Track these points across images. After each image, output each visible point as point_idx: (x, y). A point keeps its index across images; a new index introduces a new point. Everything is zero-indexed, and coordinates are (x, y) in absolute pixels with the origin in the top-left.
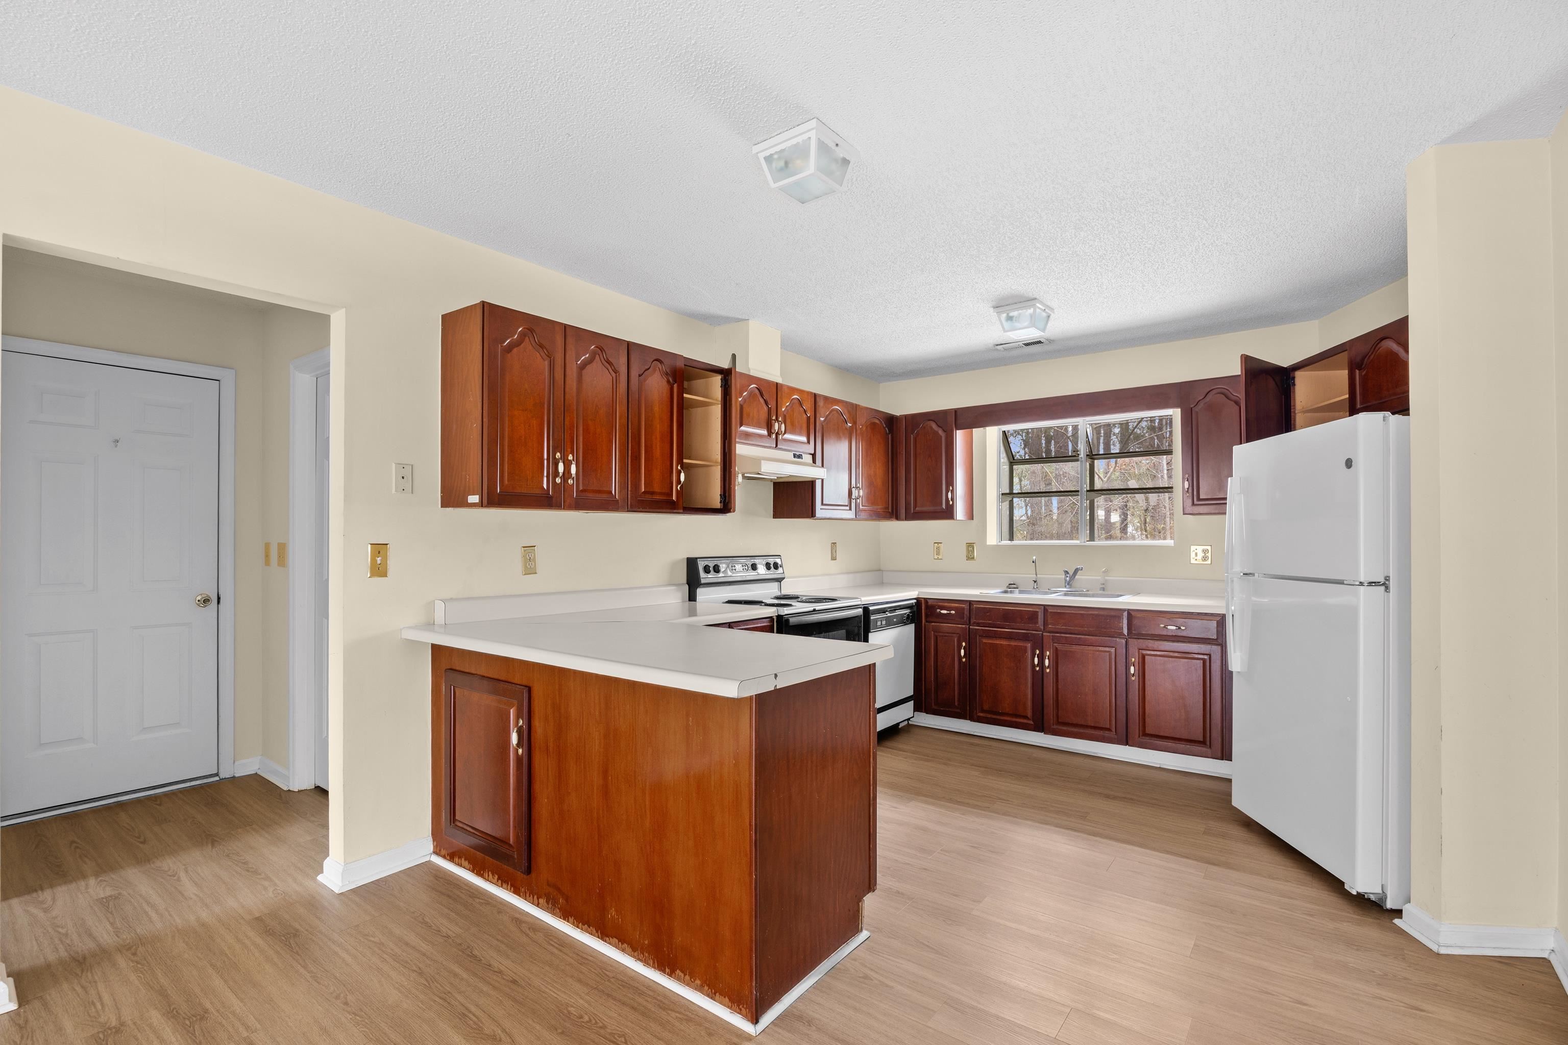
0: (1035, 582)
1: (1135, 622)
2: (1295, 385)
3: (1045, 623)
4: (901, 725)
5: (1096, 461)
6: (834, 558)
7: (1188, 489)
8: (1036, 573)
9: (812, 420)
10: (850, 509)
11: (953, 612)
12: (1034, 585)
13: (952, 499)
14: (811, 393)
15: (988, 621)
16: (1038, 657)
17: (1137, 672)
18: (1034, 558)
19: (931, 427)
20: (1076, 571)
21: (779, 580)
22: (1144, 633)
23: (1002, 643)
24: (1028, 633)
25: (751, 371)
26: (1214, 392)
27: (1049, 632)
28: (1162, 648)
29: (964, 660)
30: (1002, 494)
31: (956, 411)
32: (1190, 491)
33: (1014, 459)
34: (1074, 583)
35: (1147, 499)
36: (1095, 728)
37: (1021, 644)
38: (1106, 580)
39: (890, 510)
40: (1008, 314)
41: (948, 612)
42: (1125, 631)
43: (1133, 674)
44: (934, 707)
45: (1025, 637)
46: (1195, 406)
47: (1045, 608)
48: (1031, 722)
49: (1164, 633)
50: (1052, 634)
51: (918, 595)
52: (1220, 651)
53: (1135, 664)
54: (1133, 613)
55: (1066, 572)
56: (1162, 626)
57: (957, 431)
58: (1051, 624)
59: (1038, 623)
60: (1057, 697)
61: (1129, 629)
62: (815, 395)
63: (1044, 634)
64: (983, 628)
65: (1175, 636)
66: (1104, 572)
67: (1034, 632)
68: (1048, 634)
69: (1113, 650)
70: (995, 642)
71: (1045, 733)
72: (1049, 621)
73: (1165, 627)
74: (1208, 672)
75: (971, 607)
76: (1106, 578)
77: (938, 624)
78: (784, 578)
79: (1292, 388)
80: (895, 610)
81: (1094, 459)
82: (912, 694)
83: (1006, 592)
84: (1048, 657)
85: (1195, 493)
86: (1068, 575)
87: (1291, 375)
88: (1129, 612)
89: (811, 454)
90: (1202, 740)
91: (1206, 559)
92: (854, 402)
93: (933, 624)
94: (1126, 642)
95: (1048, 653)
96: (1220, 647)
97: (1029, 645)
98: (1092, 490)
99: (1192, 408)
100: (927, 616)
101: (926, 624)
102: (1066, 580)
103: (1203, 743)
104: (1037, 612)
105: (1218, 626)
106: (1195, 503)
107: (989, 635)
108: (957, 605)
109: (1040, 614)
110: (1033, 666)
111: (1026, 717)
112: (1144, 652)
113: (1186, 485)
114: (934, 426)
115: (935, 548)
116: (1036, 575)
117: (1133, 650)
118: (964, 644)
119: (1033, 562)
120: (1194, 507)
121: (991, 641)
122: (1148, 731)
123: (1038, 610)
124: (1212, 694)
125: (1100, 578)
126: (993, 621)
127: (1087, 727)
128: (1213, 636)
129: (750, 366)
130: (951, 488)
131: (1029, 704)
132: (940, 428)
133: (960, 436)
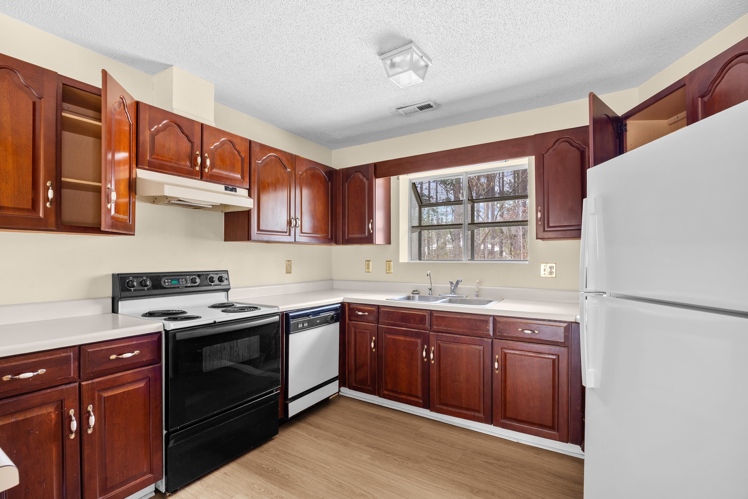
0: (430, 289)
1: (498, 326)
2: (627, 131)
3: (431, 325)
4: (331, 398)
5: (475, 204)
6: (289, 272)
7: (540, 218)
8: (431, 283)
9: (247, 161)
10: (290, 235)
11: (366, 314)
12: (430, 292)
13: (372, 229)
14: (246, 139)
15: (390, 322)
16: (426, 351)
17: (500, 366)
18: (429, 272)
19: (359, 177)
20: (458, 282)
21: (227, 290)
22: (505, 335)
23: (400, 338)
24: (419, 332)
25: (174, 110)
26: (561, 140)
27: (435, 332)
28: (520, 348)
29: (374, 350)
30: (412, 227)
31: (376, 165)
32: (542, 220)
33: (422, 203)
34: (457, 291)
35: (510, 230)
36: (467, 409)
37: (413, 340)
38: (480, 289)
39: (330, 237)
40: (391, 60)
41: (363, 314)
42: (491, 333)
43: (497, 369)
44: (354, 385)
45: (417, 335)
46: (545, 153)
47: (431, 312)
48: (421, 401)
49: (521, 335)
50: (436, 334)
51: (343, 300)
52: (566, 353)
53: (499, 360)
54: (497, 319)
55: (452, 283)
56: (520, 329)
57: (376, 179)
58: (437, 325)
59: (426, 324)
60: (440, 383)
61: (494, 331)
62: (250, 141)
63: (430, 333)
64: (387, 327)
65: (530, 338)
66: (478, 283)
67: (423, 331)
68: (433, 333)
69: (481, 348)
70: (396, 338)
71: (431, 411)
72: (434, 323)
73: (522, 331)
74: (557, 370)
75: (379, 311)
76: (480, 287)
77: (357, 322)
78: (230, 289)
79: (624, 133)
80: (319, 313)
81: (474, 202)
82: (338, 375)
83: (408, 298)
84: (433, 351)
85: (546, 222)
86: (453, 285)
87: (624, 123)
88: (494, 317)
89: (247, 189)
90: (551, 426)
91: (552, 274)
92: (294, 153)
93: (353, 322)
94: (492, 342)
95: (433, 348)
96: (566, 349)
97: (419, 341)
98: (473, 223)
99: (543, 154)
100: (349, 316)
101: (350, 322)
102: (451, 289)
103: (552, 428)
104: (425, 315)
105: (565, 332)
106: (545, 230)
107: (390, 332)
108: (369, 308)
109: (427, 317)
110: (423, 358)
111: (417, 397)
112: (506, 351)
113: (539, 215)
114: (361, 176)
115: (366, 265)
116: (431, 284)
117: (497, 348)
118: (374, 338)
119: (428, 275)
120: (544, 233)
121: (393, 337)
122: (508, 415)
123: (426, 314)
124: (560, 388)
125: (475, 287)
126: (394, 322)
127: (462, 408)
128: (561, 339)
129: (174, 107)
130: (371, 221)
131: (420, 387)
132: (365, 177)
133: (379, 183)
